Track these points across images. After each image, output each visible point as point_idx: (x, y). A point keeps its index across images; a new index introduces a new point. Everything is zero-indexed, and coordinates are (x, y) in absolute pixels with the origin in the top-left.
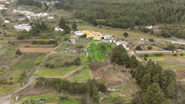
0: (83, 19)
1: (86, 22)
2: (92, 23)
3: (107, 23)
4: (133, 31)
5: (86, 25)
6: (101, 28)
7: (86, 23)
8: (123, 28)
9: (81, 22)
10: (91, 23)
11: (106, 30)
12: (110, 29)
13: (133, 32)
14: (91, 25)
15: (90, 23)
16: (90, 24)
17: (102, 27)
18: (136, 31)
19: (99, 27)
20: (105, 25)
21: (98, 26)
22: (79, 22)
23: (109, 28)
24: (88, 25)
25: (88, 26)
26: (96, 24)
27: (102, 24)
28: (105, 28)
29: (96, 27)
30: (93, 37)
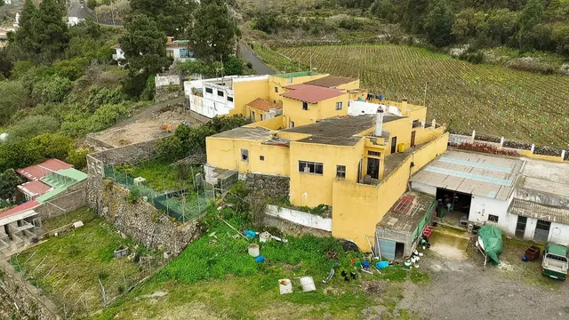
0: (373, 11)
1: (386, 27)
2: (420, 31)
3: (528, 28)
5: (380, 42)
6: (478, 60)
7: (387, 30)
10: (414, 28)
11: (515, 75)
12: (549, 72)
14: (410, 43)
15: (408, 32)
16: (405, 37)
17: (490, 54)
19: (462, 57)
20: (514, 45)
21: (457, 51)
22: (343, 25)
23: (546, 66)
24: (395, 41)
25: (392, 47)
26: (445, 38)
27: (488, 36)
28: (512, 62)
29: (445, 58)
30: (272, 179)
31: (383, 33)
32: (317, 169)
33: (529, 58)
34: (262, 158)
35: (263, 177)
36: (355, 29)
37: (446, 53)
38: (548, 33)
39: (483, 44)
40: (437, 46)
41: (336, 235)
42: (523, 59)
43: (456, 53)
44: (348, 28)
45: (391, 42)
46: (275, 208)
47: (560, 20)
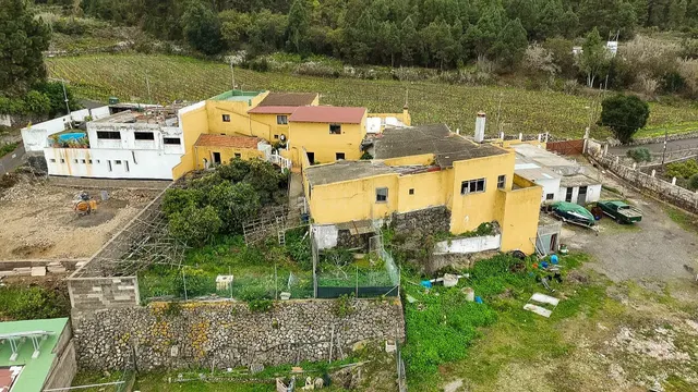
1: (123, 31)
2: (176, 35)
4: (518, 80)
5: (122, 51)
6: (264, 68)
8: (433, 63)
9: (76, 31)
10: (166, 32)
12: (336, 75)
13: (514, 85)
14: (169, 52)
15: (158, 36)
16: (158, 44)
17: (273, 60)
18: (535, 79)
19: (244, 66)
20: (292, 50)
21: (235, 59)
22: (59, 28)
23: (331, 70)
24: (144, 50)
25: (142, 57)
26: (216, 44)
27: (263, 41)
28: (298, 67)
29: (221, 67)
30: (425, 213)
31: (122, 39)
32: (478, 186)
33: (312, 63)
34: (412, 192)
35: (415, 215)
36: (80, 34)
37: (221, 61)
38: (323, 37)
39: (260, 50)
40: (208, 53)
41: (505, 249)
42: (307, 64)
43: (233, 61)
44: (69, 32)
45: (139, 51)
46: (445, 243)
47: (317, 23)
